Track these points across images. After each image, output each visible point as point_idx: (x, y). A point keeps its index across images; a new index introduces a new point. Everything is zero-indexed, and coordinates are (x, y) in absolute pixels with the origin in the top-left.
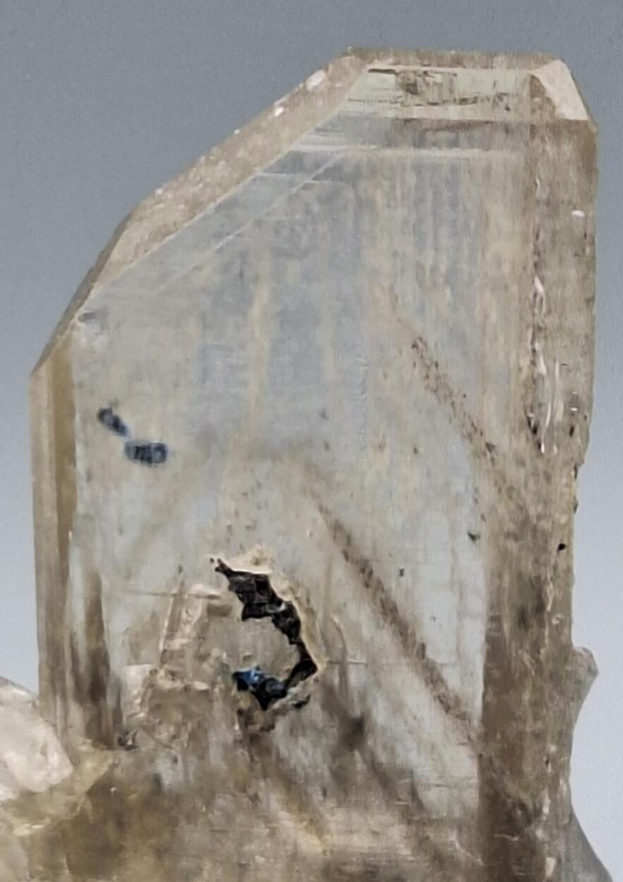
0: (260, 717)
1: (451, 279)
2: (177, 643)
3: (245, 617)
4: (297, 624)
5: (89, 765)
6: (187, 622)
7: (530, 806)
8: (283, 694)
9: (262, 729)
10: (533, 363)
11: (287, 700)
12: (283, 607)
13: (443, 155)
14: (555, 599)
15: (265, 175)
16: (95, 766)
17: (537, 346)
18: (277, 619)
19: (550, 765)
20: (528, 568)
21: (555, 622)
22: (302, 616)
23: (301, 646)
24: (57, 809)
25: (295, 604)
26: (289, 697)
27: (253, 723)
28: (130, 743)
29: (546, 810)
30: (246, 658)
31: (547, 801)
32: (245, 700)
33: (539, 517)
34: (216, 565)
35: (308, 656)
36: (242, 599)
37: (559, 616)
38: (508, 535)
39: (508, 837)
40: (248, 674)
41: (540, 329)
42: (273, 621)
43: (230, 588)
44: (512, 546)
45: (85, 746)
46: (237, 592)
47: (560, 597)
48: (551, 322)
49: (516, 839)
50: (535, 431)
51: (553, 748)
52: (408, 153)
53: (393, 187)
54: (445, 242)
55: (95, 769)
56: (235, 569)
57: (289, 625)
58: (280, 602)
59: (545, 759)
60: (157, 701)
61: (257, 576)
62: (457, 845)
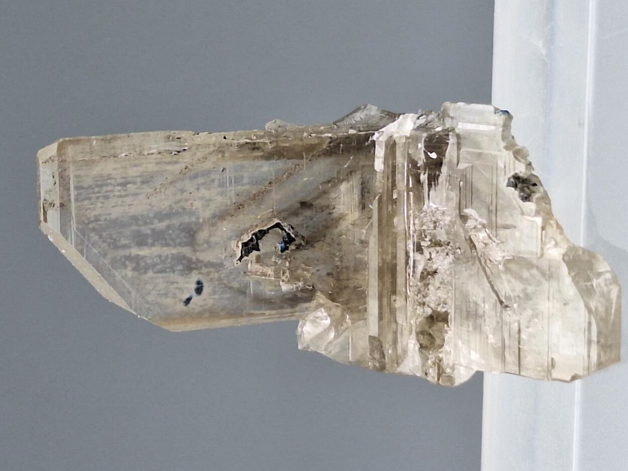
0: (298, 241)
1: (124, 185)
2: (272, 273)
3: (258, 250)
4: (260, 231)
5: (321, 301)
6: (263, 270)
7: (330, 140)
8: (288, 234)
9: (303, 240)
10: (152, 154)
11: (291, 232)
12: (254, 237)
13: (73, 193)
14: (246, 139)
15: (85, 256)
16: (321, 298)
17: (146, 153)
18: (258, 239)
19: (312, 135)
20: (234, 149)
21: (255, 138)
22: (257, 230)
23: (269, 229)
24: (338, 312)
25: (252, 232)
26: (289, 232)
27: (301, 243)
28: (311, 287)
29: (330, 135)
30: (275, 248)
31: (326, 135)
32: (292, 247)
33: (215, 146)
34: (239, 262)
35: (274, 226)
36: (252, 252)
37: (252, 136)
38: (223, 156)
39: (341, 148)
40: (281, 247)
41: (141, 152)
42: (260, 239)
43: (247, 256)
44: (227, 155)
45: (314, 303)
46: (249, 253)
47: (245, 137)
48: (138, 149)
49: (342, 145)
50: (179, 152)
51: (305, 134)
52: (73, 206)
53: (89, 209)
54: (109, 188)
55: (323, 299)
56: (240, 255)
57: (261, 234)
58: (252, 238)
59: (310, 137)
60: (294, 278)
61: (242, 247)
62: (346, 166)
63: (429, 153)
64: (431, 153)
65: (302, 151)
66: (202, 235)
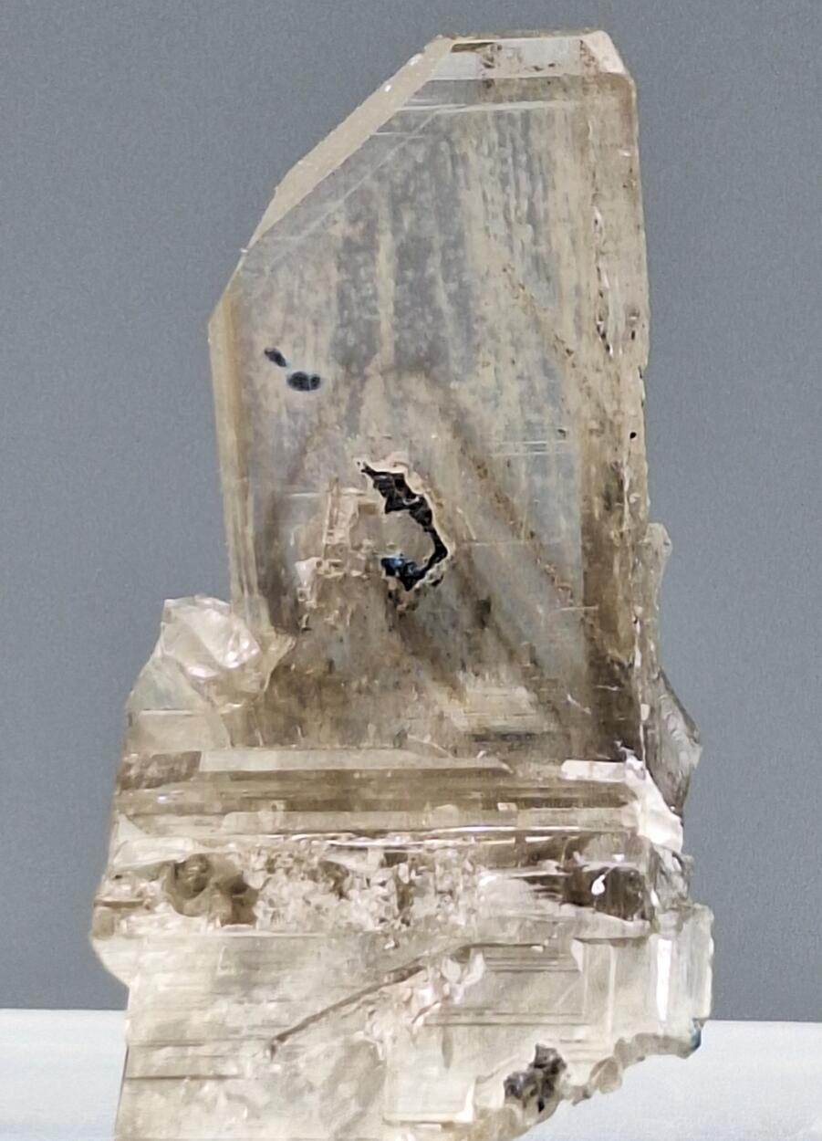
0: (407, 596)
1: (532, 218)
2: (336, 540)
3: (388, 510)
4: (429, 514)
5: (273, 648)
6: (343, 520)
7: (626, 664)
8: (422, 575)
9: (408, 607)
10: (600, 278)
11: (426, 580)
12: (417, 500)
13: (517, 108)
14: (631, 481)
15: (378, 134)
16: (280, 647)
17: (601, 265)
18: (413, 508)
19: (638, 624)
20: (609, 457)
21: (632, 500)
22: (432, 506)
23: (433, 532)
24: (250, 684)
25: (426, 497)
26: (426, 577)
27: (401, 603)
28: (304, 626)
29: (638, 663)
30: (392, 547)
31: (638, 655)
32: (393, 584)
33: (615, 413)
34: (362, 467)
35: (441, 543)
36: (384, 495)
37: (636, 495)
38: (591, 432)
39: (609, 688)
40: (393, 560)
41: (602, 253)
42: (411, 513)
43: (375, 486)
44: (595, 440)
45: (266, 628)
46: (380, 489)
47: (635, 478)
48: (610, 246)
49: (615, 689)
50: (604, 336)
51: (639, 610)
52: (490, 108)
53: (480, 142)
54: (525, 186)
55: (278, 652)
56: (377, 470)
57: (423, 516)
58: (414, 496)
59: (634, 619)
60: (325, 588)
61: (394, 475)
62: (569, 698)
63: (602, 877)
64: (604, 882)
65: (601, 602)
66: (418, 387)
